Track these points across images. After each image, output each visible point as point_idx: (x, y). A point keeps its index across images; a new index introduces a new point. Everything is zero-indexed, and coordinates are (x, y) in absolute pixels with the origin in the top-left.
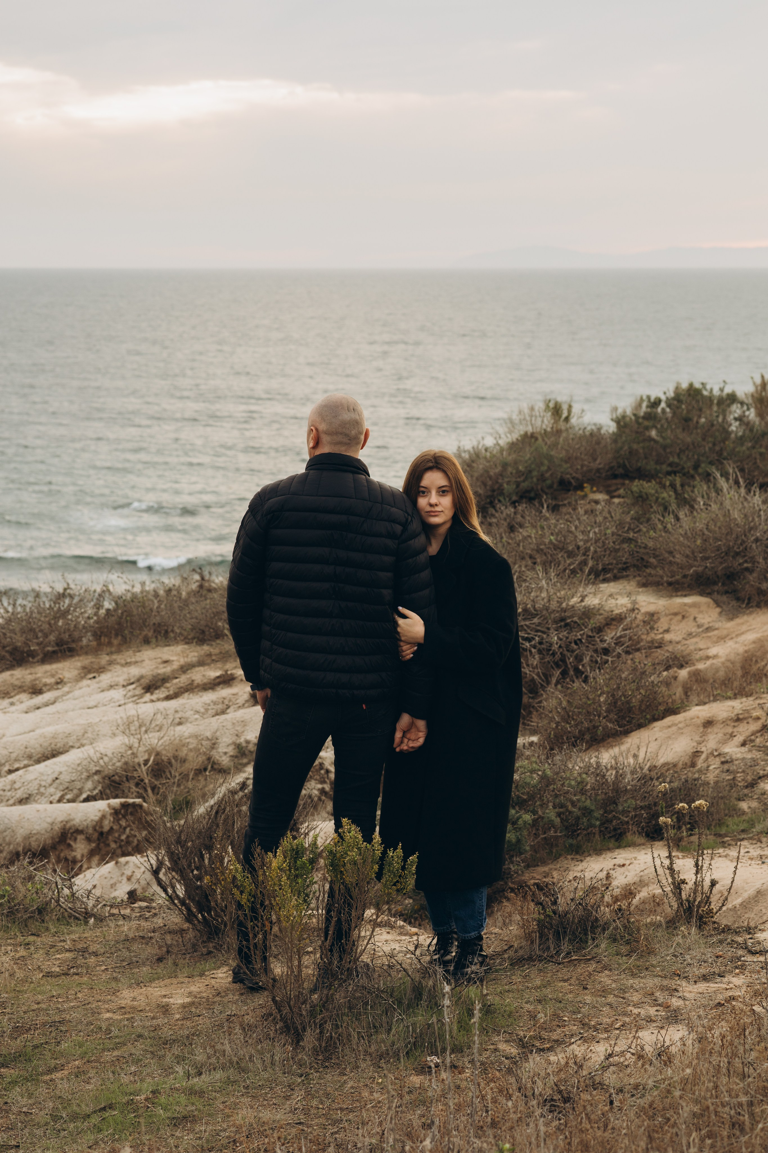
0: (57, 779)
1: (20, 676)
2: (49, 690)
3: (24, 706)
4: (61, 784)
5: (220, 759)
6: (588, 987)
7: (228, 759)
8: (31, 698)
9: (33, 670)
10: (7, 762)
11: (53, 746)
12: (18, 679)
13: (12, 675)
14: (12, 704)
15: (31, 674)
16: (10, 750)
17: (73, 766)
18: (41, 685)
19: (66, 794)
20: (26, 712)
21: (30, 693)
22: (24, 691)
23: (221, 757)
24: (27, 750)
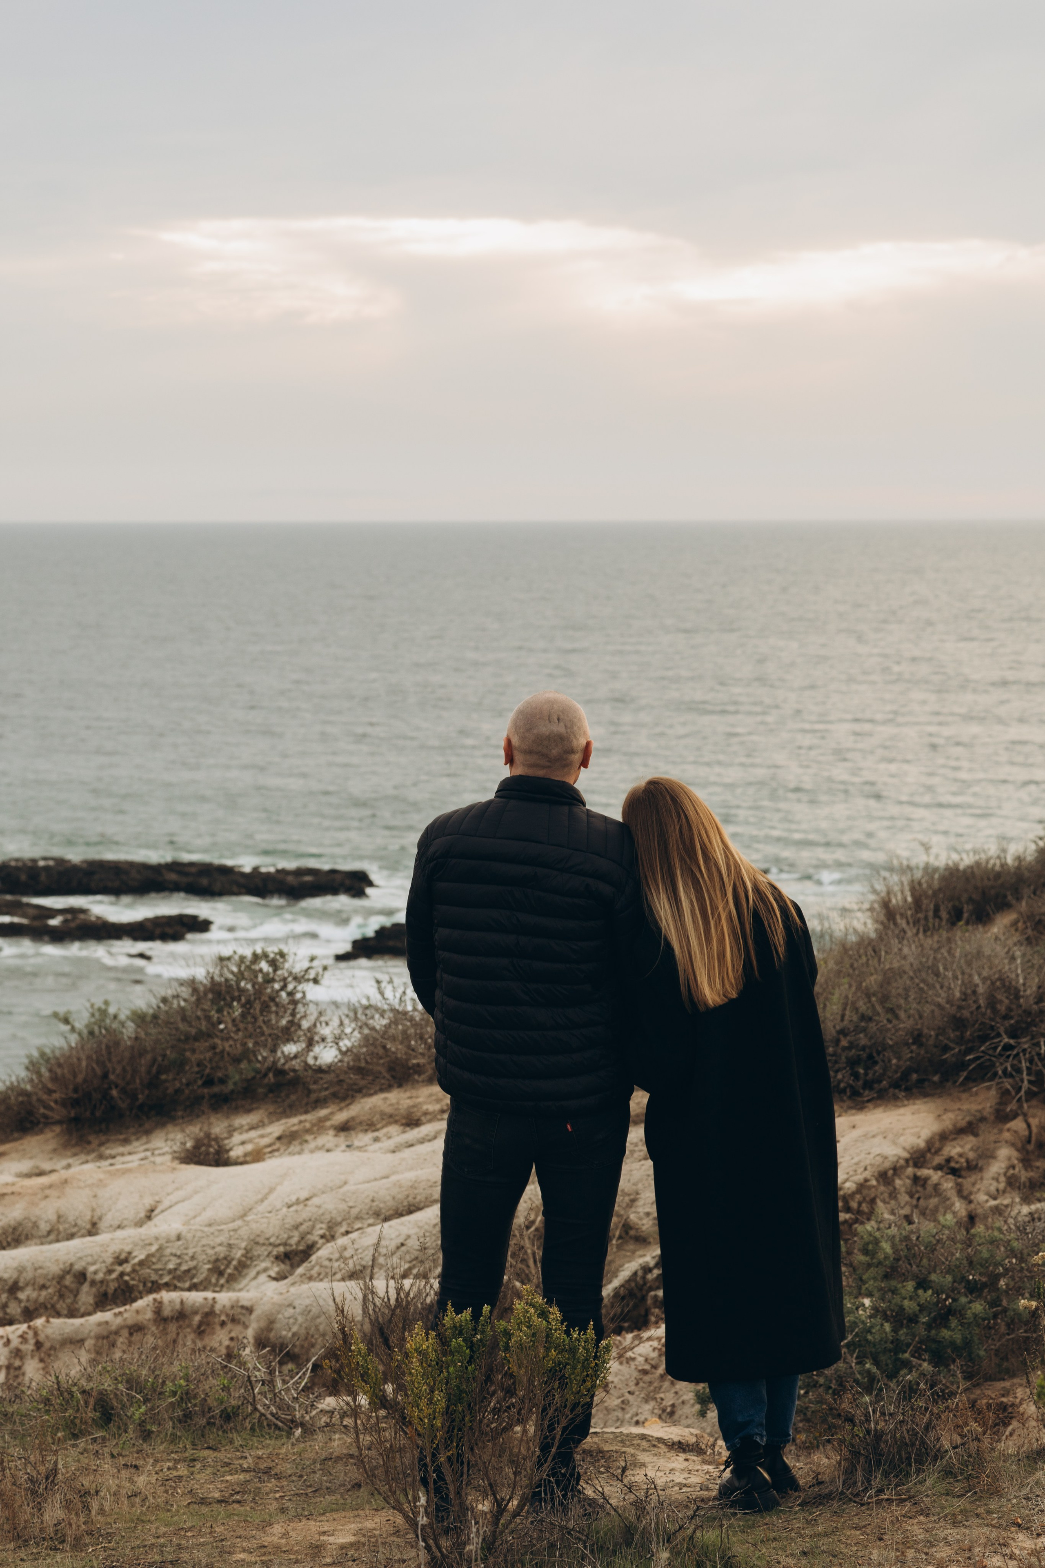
0: (402, 1245)
1: (394, 1101)
2: (430, 1121)
3: (390, 1144)
4: (408, 1252)
5: (640, 1223)
6: (885, 1537)
7: (651, 1223)
8: (404, 1132)
9: (414, 1093)
10: (343, 1220)
11: (410, 1199)
12: (391, 1105)
13: (385, 1099)
14: (376, 1140)
15: (410, 1098)
16: (351, 1204)
17: (426, 1227)
18: (419, 1114)
19: (414, 1266)
20: (394, 1152)
21: (403, 1125)
22: (396, 1122)
23: (641, 1219)
24: (375, 1204)
